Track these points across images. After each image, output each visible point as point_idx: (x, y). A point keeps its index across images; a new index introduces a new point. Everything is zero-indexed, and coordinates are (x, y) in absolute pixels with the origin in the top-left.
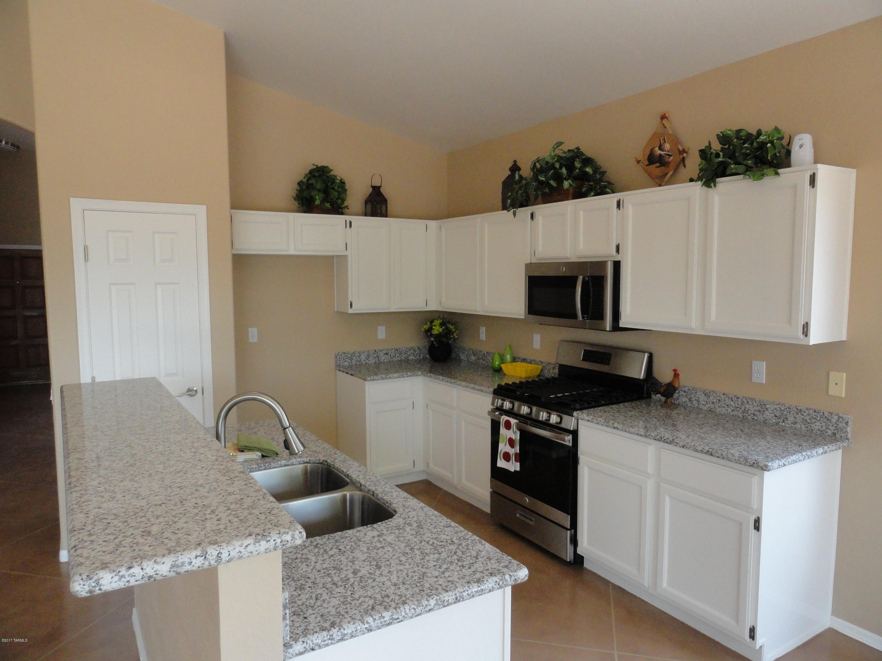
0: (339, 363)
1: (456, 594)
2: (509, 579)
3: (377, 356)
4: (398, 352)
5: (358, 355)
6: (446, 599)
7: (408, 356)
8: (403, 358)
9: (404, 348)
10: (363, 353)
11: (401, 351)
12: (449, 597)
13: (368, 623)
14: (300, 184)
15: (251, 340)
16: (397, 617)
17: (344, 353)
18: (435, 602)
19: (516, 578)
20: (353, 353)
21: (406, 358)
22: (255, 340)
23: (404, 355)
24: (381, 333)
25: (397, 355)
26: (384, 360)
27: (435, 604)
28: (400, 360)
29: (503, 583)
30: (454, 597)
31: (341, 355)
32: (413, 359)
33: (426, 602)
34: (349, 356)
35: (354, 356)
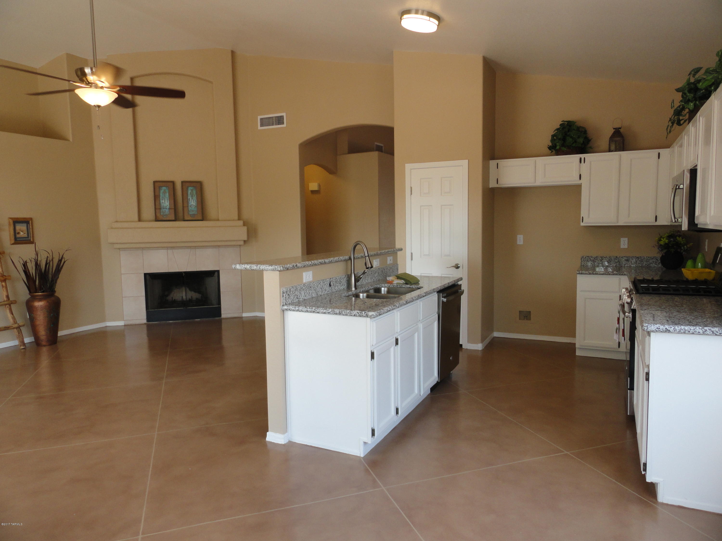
0: (583, 264)
1: (340, 311)
2: (364, 313)
3: (618, 261)
4: (640, 260)
5: (600, 258)
6: (336, 311)
7: (650, 264)
8: (644, 264)
9: (645, 257)
10: (605, 258)
11: (642, 258)
12: (337, 311)
13: (307, 308)
14: (553, 136)
15: (518, 243)
16: (316, 310)
17: (588, 257)
18: (331, 310)
19: (367, 314)
20: (596, 257)
21: (648, 265)
22: (522, 243)
23: (645, 263)
24: (624, 243)
25: (638, 262)
26: (625, 265)
27: (331, 311)
28: (641, 267)
29: (361, 314)
30: (339, 311)
31: (586, 258)
32: (654, 267)
33: (328, 309)
34: (592, 259)
35: (596, 259)
